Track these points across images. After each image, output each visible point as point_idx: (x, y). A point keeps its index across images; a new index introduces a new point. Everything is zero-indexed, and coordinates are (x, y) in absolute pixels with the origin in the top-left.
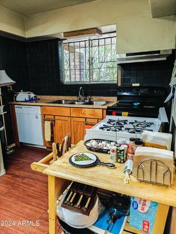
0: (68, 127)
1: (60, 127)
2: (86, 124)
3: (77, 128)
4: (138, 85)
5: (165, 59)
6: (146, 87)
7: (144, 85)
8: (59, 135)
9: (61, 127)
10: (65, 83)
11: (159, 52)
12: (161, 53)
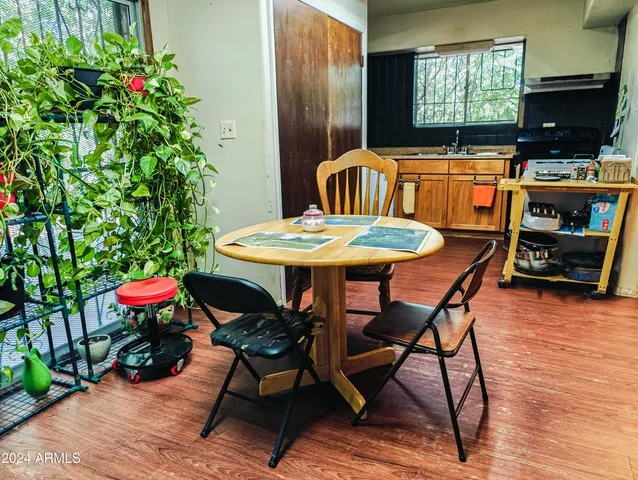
0: (443, 191)
1: (428, 191)
2: (476, 184)
3: (458, 193)
4: (553, 125)
5: (601, 86)
6: (566, 128)
7: (562, 125)
8: (425, 205)
9: (430, 192)
10: (417, 126)
11: (591, 76)
12: (595, 78)
